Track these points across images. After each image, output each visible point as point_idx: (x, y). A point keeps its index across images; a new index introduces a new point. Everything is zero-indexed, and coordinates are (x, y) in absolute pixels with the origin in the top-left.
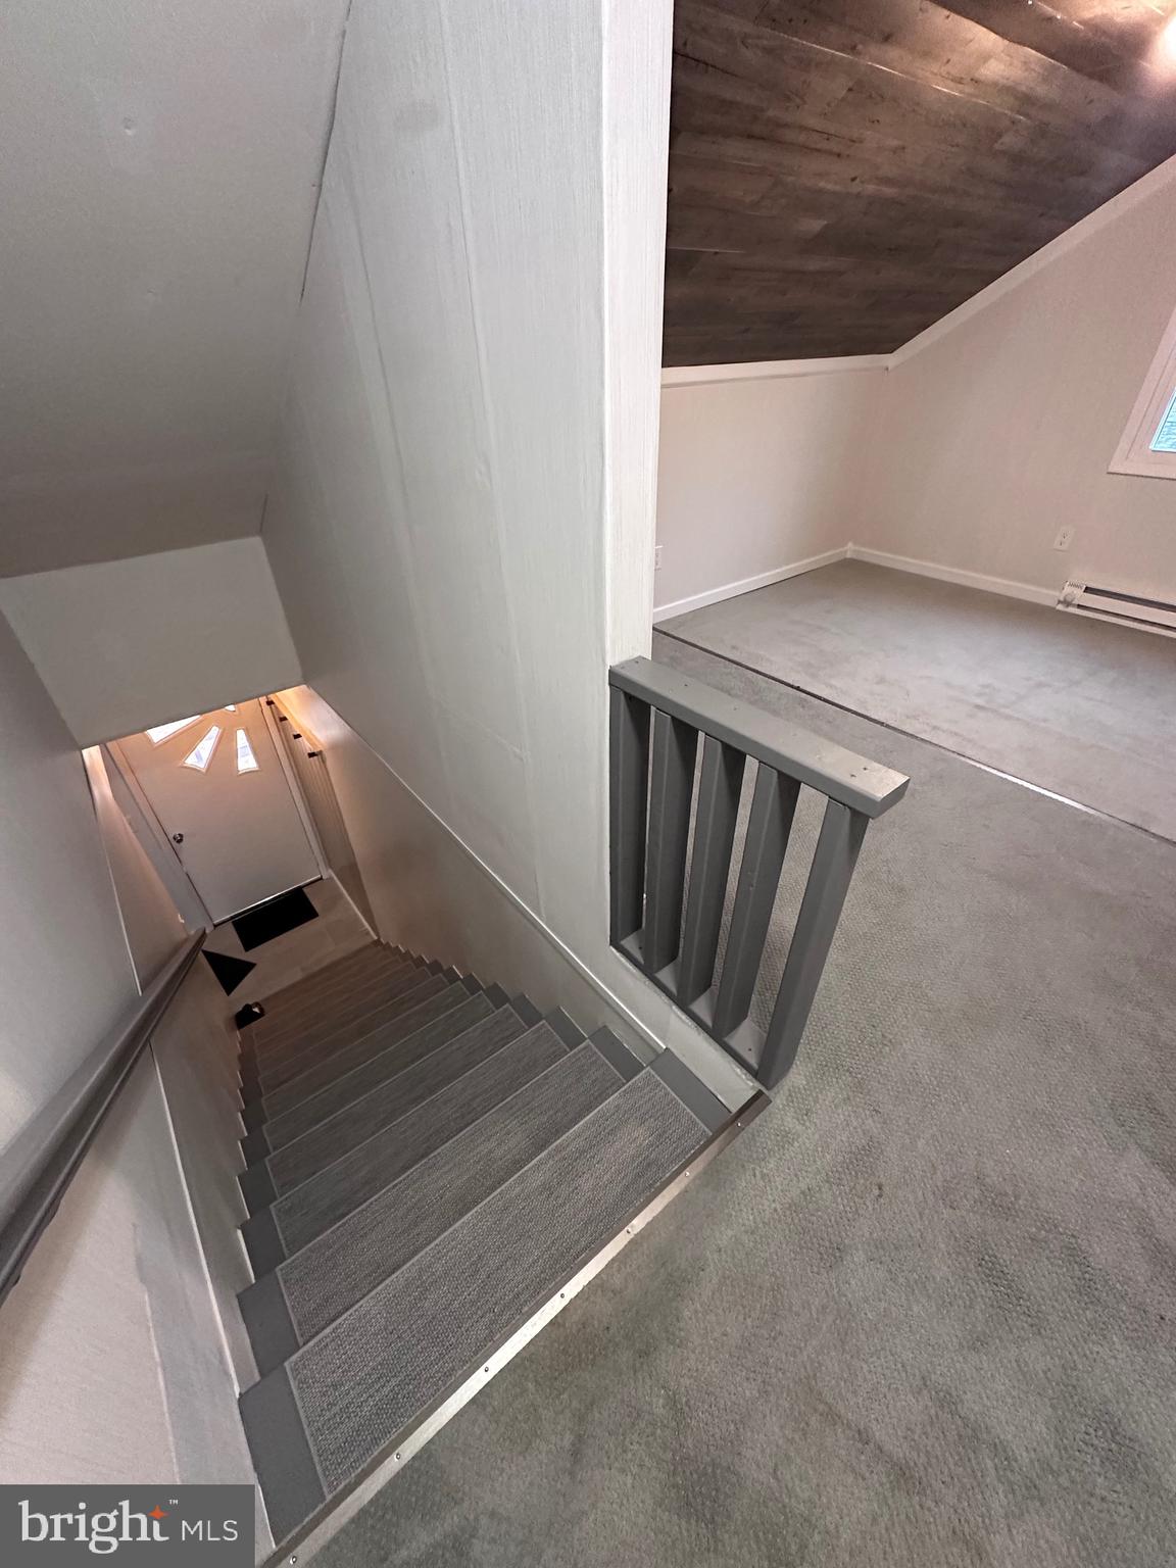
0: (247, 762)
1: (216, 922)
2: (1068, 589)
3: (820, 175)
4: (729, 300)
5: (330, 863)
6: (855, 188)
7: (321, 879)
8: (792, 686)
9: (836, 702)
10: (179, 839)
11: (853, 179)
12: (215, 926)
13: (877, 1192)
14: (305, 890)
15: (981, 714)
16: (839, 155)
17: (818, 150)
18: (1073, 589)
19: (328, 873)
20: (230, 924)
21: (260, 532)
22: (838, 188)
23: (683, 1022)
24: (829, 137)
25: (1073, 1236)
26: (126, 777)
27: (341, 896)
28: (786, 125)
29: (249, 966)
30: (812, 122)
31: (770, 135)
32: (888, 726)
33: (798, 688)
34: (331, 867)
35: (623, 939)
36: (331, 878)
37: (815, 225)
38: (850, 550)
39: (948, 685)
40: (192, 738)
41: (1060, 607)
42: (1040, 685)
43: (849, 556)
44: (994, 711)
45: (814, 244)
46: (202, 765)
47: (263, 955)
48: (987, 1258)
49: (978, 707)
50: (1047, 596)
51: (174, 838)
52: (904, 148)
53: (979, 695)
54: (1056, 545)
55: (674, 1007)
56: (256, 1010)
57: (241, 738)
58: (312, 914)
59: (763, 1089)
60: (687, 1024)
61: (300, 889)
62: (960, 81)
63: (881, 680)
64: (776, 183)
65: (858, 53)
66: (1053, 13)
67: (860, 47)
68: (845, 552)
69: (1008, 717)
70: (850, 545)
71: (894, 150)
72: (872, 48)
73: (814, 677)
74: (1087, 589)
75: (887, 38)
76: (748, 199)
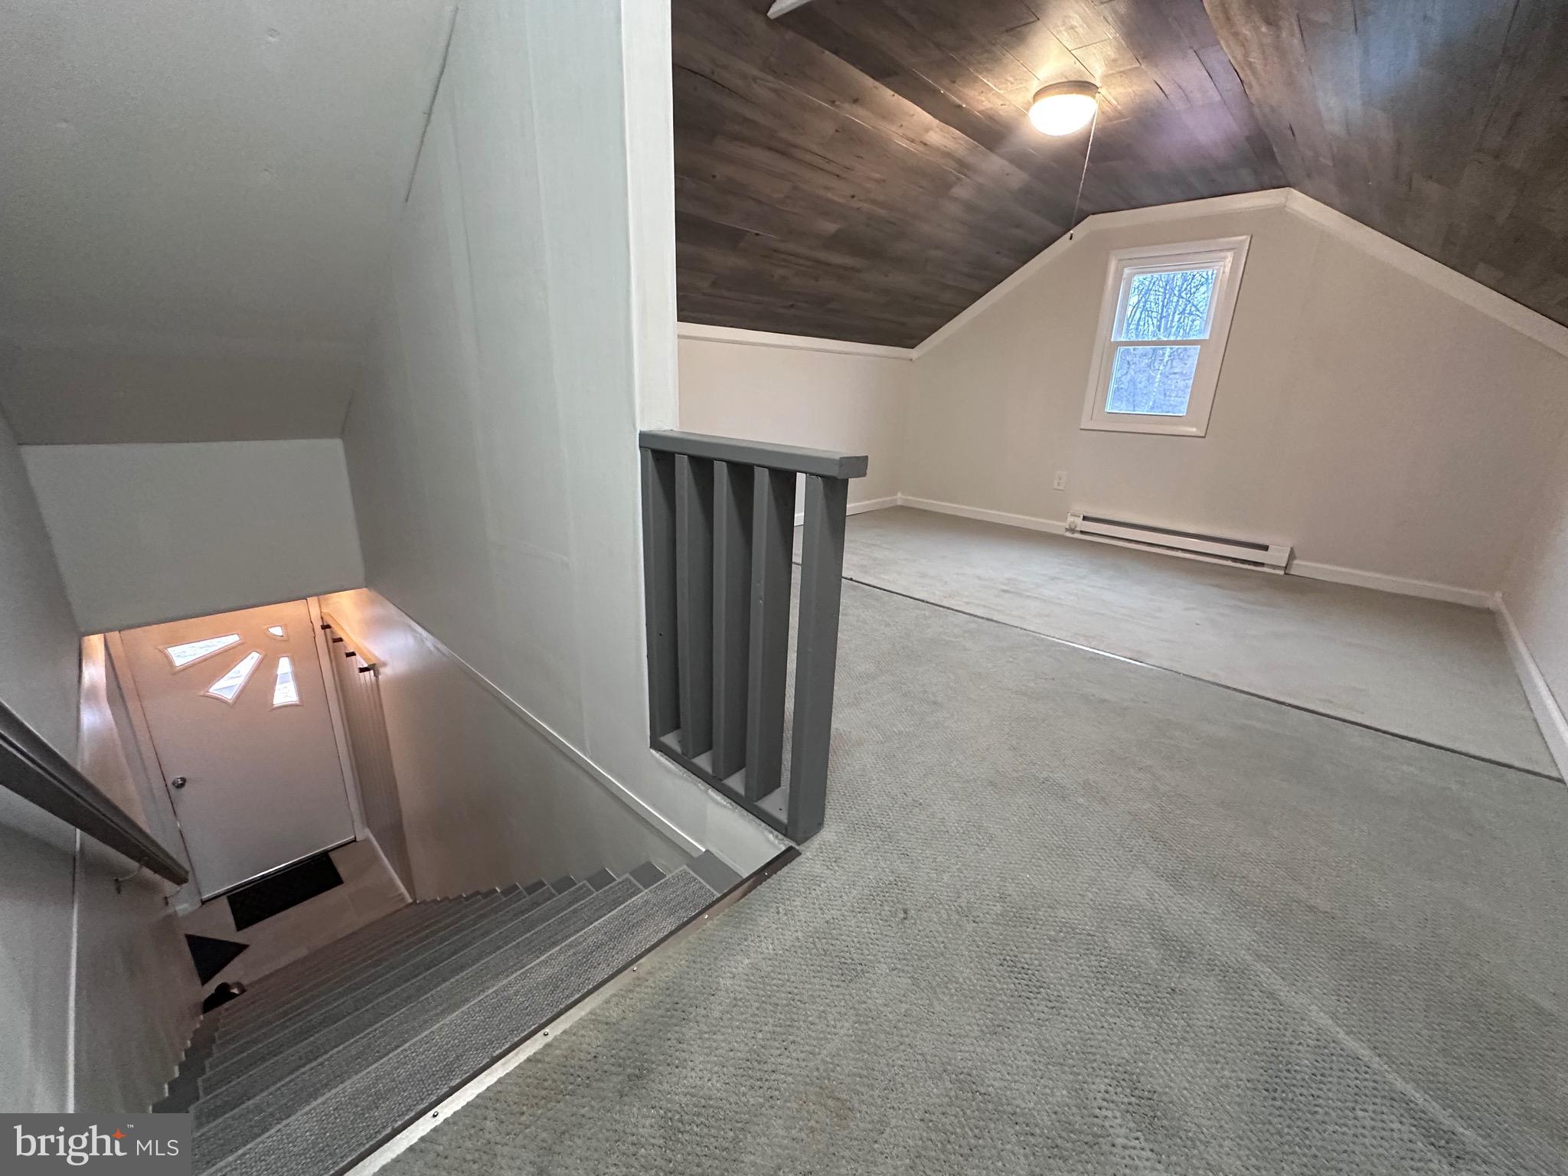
0: (285, 693)
1: (206, 896)
2: (1070, 519)
3: (826, 188)
4: (773, 276)
5: (368, 822)
6: (855, 203)
7: (355, 841)
9: (884, 589)
10: (181, 785)
11: (853, 197)
12: (204, 902)
13: (902, 915)
14: (332, 855)
15: (1007, 595)
16: (838, 176)
17: (821, 169)
18: (1074, 518)
19: (364, 833)
20: (224, 900)
21: (342, 434)
22: (841, 201)
23: (718, 803)
24: (830, 161)
25: (1089, 935)
26: (129, 704)
27: (376, 858)
28: (795, 146)
29: (240, 948)
30: (815, 148)
31: (784, 151)
32: (928, 602)
33: (851, 579)
34: (369, 827)
35: (663, 735)
36: (367, 840)
37: (830, 227)
38: (900, 499)
39: (979, 578)
40: (223, 662)
41: (1068, 534)
42: (1053, 579)
43: (899, 503)
44: (1019, 594)
45: (835, 242)
46: (229, 696)
47: (263, 935)
48: (1008, 958)
49: (1004, 591)
50: (1058, 527)
51: (173, 784)
52: (884, 181)
53: (1005, 584)
54: (1055, 486)
55: (710, 791)
56: (235, 991)
57: (284, 666)
58: (337, 881)
59: (793, 844)
60: (725, 807)
61: (326, 853)
62: (913, 141)
63: (923, 575)
64: (795, 188)
65: (838, 107)
66: (958, 101)
67: (837, 103)
68: (896, 500)
69: (1028, 597)
70: (899, 494)
71: (878, 181)
72: (847, 106)
73: (866, 572)
74: (1085, 518)
75: (855, 101)
76: (776, 196)
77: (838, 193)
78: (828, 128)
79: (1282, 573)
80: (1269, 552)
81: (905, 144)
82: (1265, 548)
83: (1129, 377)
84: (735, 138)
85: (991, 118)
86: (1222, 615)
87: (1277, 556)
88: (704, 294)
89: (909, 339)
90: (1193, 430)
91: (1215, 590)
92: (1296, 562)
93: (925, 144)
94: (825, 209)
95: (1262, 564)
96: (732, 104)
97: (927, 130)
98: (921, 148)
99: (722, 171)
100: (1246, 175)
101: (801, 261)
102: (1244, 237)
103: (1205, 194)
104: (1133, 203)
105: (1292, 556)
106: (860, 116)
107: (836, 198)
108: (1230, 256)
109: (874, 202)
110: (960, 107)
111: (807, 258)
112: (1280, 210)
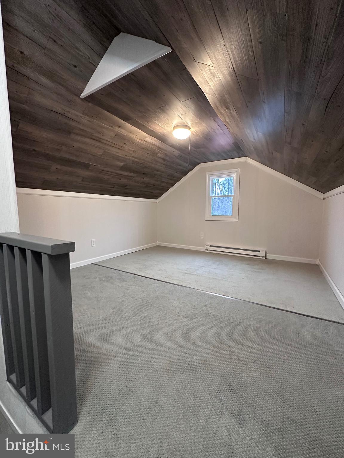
2: (206, 247)
3: (116, 152)
4: (104, 178)
6: (127, 157)
8: (133, 274)
9: (145, 276)
11: (126, 155)
15: (186, 275)
16: (119, 149)
17: (113, 146)
18: (207, 246)
22: (122, 156)
23: (29, 414)
24: (115, 144)
28: (101, 139)
30: (109, 140)
32: (159, 281)
33: (135, 274)
37: (121, 164)
38: (157, 243)
39: (178, 269)
41: (206, 251)
42: (201, 267)
44: (190, 274)
45: (123, 168)
49: (186, 273)
50: (203, 249)
53: (186, 270)
54: (201, 237)
60: (32, 416)
62: (142, 140)
63: (160, 270)
64: (105, 151)
65: (114, 128)
66: (153, 130)
67: (113, 127)
68: (156, 244)
69: (193, 274)
70: (157, 242)
71: (133, 151)
72: (117, 128)
73: (140, 271)
74: (210, 246)
75: (119, 127)
76: (98, 153)
77: (120, 154)
78: (113, 135)
79: (265, 258)
80: (260, 252)
81: (139, 141)
82: (259, 251)
83: (223, 205)
84: (77, 134)
85: (163, 135)
86: (250, 274)
87: (262, 253)
88: (80, 184)
89: (156, 197)
90: (235, 219)
91: (247, 266)
92: (267, 255)
93: (146, 141)
94: (118, 159)
95: (259, 256)
96: (73, 124)
97: (146, 137)
98: (145, 142)
99: (76, 145)
100: (235, 153)
101: (113, 174)
102: (238, 169)
103: (227, 158)
104: (210, 161)
105: (266, 253)
106: (122, 132)
107: (120, 155)
108: (236, 173)
109: (133, 157)
110: (153, 131)
111: (115, 173)
112: (245, 162)
